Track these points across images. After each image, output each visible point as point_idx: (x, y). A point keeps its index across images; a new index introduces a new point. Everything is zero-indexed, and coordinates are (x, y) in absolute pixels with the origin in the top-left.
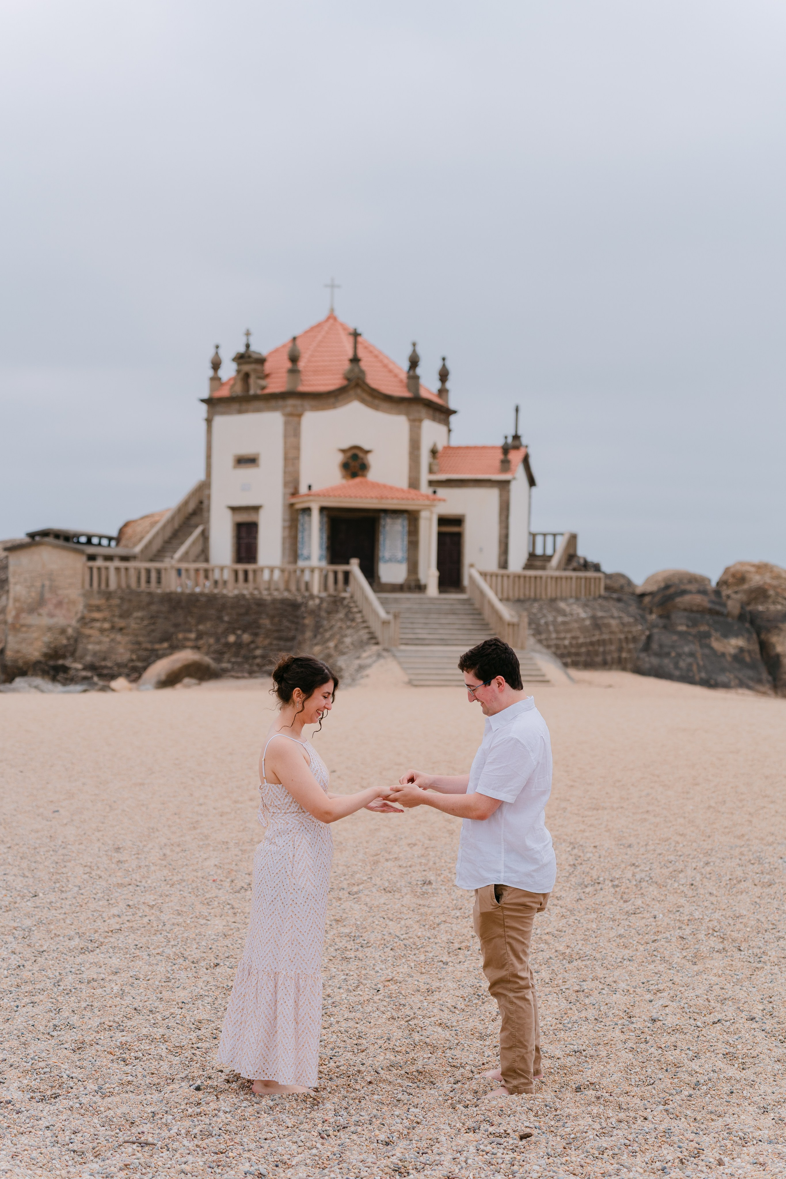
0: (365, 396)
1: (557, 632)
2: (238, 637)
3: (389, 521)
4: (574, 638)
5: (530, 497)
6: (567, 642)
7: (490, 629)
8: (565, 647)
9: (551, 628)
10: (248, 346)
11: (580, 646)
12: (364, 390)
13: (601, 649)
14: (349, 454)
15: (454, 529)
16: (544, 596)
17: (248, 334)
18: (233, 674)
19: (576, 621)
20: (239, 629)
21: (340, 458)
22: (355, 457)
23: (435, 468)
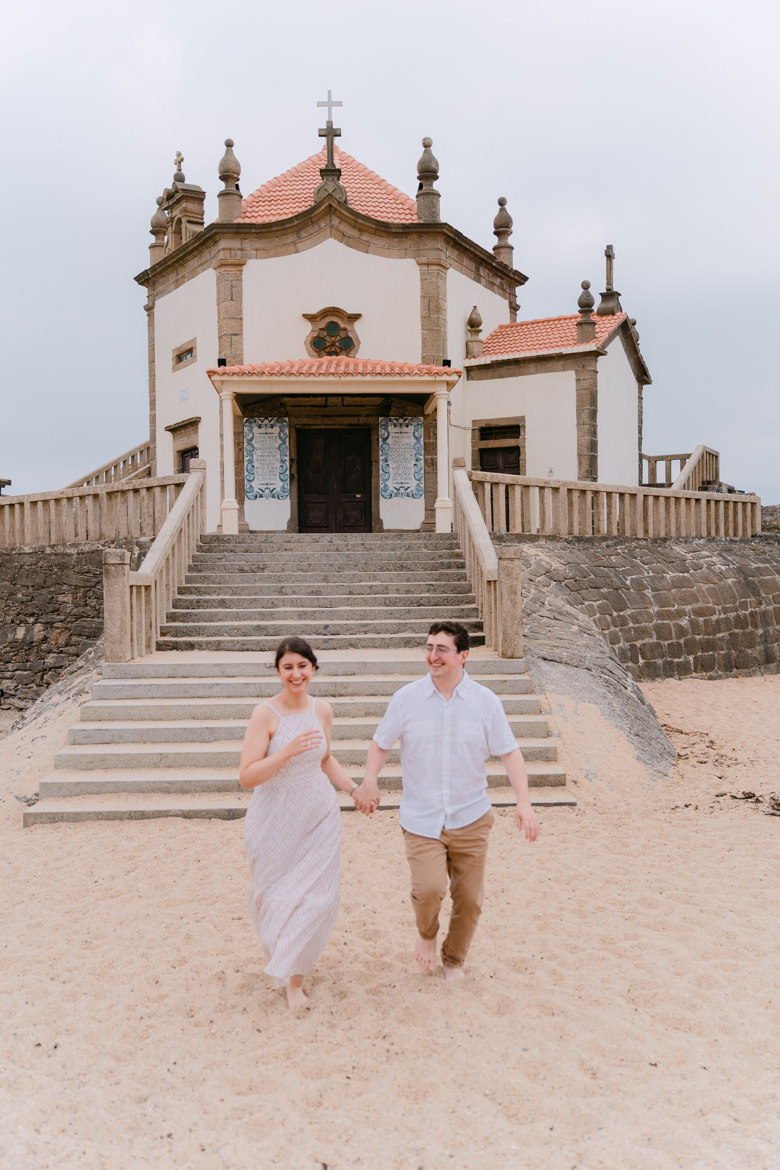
0: (344, 228)
1: (662, 602)
2: (28, 631)
3: (391, 428)
4: (699, 613)
5: (641, 398)
6: (684, 622)
7: (472, 601)
8: (681, 631)
9: (649, 593)
10: (179, 178)
11: (717, 627)
12: (343, 219)
13: (760, 631)
14: (323, 324)
15: (510, 442)
16: (641, 535)
17: (179, 162)
18: (15, 701)
19: (707, 580)
20: (32, 615)
21: (307, 329)
22: (333, 327)
23: (476, 348)
